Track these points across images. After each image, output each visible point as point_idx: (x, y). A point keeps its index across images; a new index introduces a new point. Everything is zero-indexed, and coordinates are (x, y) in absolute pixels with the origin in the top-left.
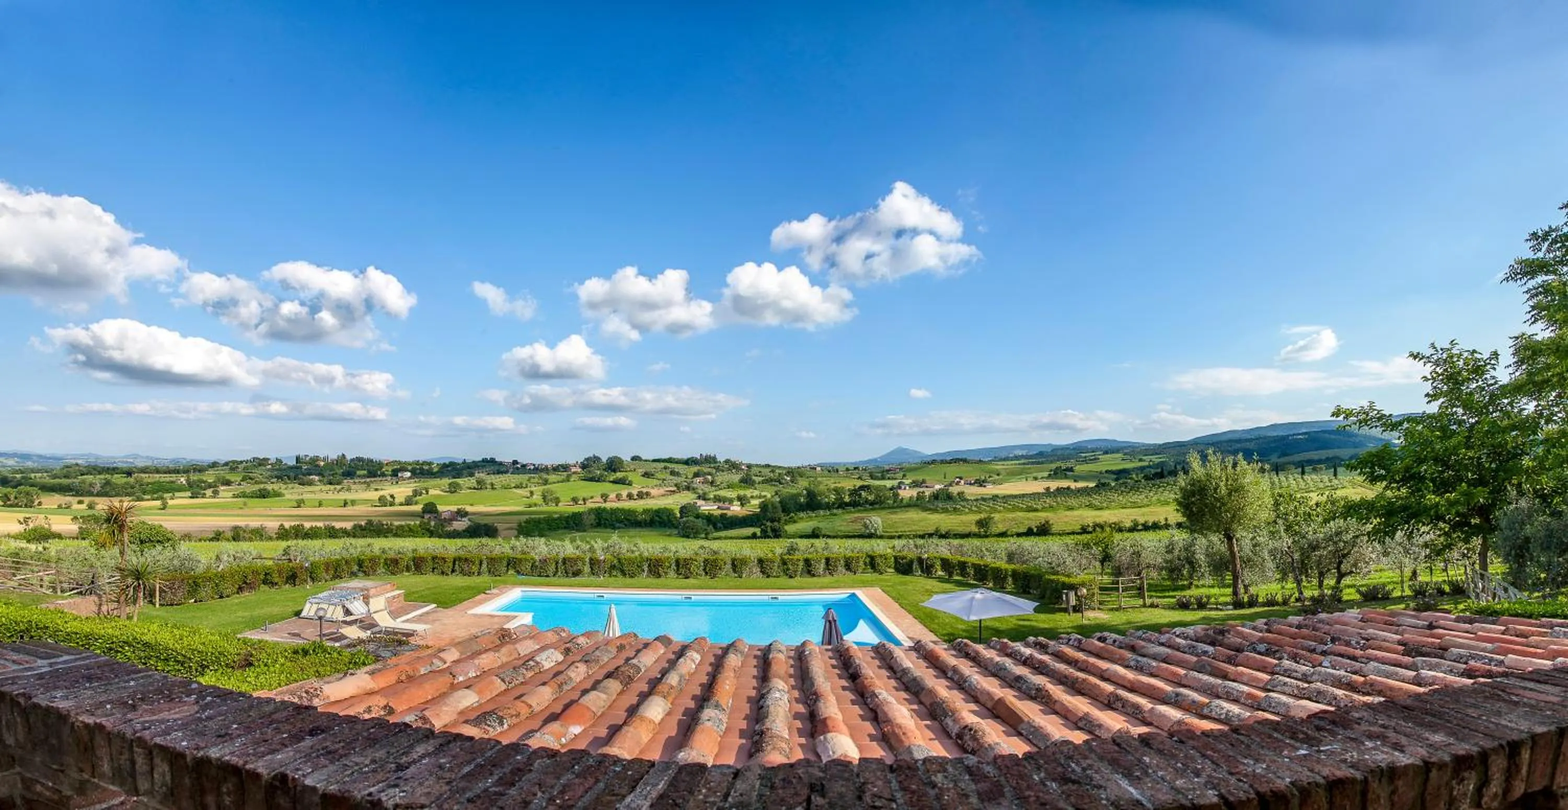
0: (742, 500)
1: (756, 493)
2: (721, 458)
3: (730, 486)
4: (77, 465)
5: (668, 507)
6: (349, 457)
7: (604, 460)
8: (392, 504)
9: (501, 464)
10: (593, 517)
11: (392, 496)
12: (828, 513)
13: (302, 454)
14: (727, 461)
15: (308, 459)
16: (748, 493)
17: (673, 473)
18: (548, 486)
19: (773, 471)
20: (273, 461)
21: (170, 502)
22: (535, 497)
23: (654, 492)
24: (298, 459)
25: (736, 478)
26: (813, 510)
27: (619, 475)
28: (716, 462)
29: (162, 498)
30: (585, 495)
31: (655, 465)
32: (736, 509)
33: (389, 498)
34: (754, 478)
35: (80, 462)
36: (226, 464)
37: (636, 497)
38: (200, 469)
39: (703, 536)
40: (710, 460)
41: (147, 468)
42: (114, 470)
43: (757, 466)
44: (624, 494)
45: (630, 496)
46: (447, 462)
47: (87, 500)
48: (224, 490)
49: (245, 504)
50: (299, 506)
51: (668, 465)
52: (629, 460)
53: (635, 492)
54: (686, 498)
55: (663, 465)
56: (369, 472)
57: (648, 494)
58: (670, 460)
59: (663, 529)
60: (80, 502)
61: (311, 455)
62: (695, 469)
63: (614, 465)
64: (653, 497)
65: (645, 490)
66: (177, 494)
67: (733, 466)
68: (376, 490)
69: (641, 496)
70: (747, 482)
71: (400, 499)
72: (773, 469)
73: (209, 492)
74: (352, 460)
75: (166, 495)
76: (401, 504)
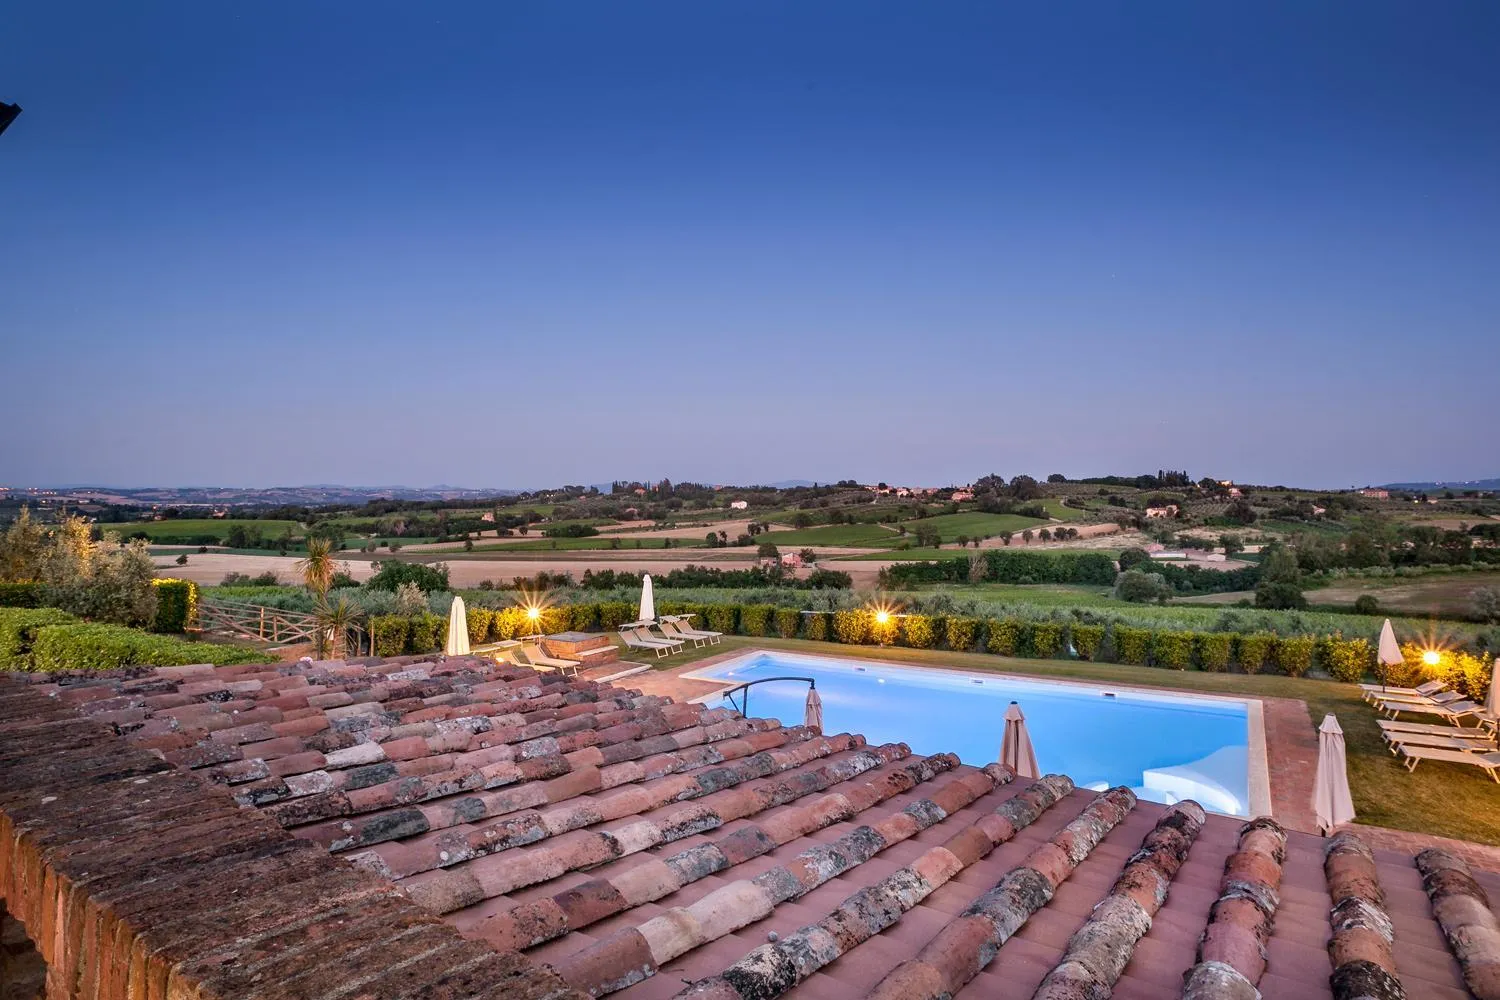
0: (1231, 547)
1: (1255, 533)
2: (1196, 477)
3: (1210, 522)
4: (383, 499)
5: (1103, 553)
6: (674, 483)
7: (1007, 481)
8: (723, 545)
9: (862, 488)
10: (985, 564)
11: (723, 534)
12: (1392, 571)
13: (620, 480)
14: (1206, 482)
15: (626, 486)
16: (1241, 533)
17: (1113, 501)
18: (924, 521)
19: (1289, 498)
20: (588, 489)
21: (475, 543)
22: (907, 535)
23: (1081, 530)
24: (616, 487)
25: (1220, 510)
26: (1361, 565)
27: (1030, 504)
28: (1186, 484)
29: (466, 538)
30: (978, 533)
31: (1085, 488)
32: (1216, 561)
33: (719, 536)
34: (1253, 509)
35: (386, 497)
36: (537, 494)
37: (1052, 536)
38: (509, 501)
39: (1155, 600)
40: (1178, 480)
41: (454, 501)
42: (418, 506)
43: (1260, 489)
44: (1036, 532)
45: (1045, 536)
46: (794, 487)
47: (391, 541)
48: (532, 529)
49: (554, 544)
50: (614, 547)
51: (1106, 487)
52: (1045, 480)
53: (1052, 530)
54: (1130, 540)
55: (1098, 488)
56: (697, 503)
57: (1072, 533)
58: (1111, 481)
59: (1095, 587)
60: (384, 545)
61: (630, 481)
62: (1152, 493)
63: (1024, 488)
64: (1081, 538)
65: (1067, 528)
66: (483, 534)
67: (1214, 488)
68: (705, 526)
69: (1061, 535)
70: (1241, 515)
71: (732, 537)
72: (1289, 494)
73: (516, 531)
74: (678, 487)
75: (472, 535)
76: (734, 545)
